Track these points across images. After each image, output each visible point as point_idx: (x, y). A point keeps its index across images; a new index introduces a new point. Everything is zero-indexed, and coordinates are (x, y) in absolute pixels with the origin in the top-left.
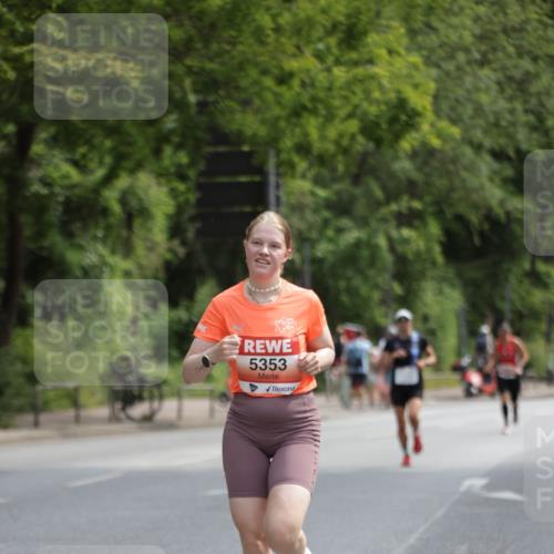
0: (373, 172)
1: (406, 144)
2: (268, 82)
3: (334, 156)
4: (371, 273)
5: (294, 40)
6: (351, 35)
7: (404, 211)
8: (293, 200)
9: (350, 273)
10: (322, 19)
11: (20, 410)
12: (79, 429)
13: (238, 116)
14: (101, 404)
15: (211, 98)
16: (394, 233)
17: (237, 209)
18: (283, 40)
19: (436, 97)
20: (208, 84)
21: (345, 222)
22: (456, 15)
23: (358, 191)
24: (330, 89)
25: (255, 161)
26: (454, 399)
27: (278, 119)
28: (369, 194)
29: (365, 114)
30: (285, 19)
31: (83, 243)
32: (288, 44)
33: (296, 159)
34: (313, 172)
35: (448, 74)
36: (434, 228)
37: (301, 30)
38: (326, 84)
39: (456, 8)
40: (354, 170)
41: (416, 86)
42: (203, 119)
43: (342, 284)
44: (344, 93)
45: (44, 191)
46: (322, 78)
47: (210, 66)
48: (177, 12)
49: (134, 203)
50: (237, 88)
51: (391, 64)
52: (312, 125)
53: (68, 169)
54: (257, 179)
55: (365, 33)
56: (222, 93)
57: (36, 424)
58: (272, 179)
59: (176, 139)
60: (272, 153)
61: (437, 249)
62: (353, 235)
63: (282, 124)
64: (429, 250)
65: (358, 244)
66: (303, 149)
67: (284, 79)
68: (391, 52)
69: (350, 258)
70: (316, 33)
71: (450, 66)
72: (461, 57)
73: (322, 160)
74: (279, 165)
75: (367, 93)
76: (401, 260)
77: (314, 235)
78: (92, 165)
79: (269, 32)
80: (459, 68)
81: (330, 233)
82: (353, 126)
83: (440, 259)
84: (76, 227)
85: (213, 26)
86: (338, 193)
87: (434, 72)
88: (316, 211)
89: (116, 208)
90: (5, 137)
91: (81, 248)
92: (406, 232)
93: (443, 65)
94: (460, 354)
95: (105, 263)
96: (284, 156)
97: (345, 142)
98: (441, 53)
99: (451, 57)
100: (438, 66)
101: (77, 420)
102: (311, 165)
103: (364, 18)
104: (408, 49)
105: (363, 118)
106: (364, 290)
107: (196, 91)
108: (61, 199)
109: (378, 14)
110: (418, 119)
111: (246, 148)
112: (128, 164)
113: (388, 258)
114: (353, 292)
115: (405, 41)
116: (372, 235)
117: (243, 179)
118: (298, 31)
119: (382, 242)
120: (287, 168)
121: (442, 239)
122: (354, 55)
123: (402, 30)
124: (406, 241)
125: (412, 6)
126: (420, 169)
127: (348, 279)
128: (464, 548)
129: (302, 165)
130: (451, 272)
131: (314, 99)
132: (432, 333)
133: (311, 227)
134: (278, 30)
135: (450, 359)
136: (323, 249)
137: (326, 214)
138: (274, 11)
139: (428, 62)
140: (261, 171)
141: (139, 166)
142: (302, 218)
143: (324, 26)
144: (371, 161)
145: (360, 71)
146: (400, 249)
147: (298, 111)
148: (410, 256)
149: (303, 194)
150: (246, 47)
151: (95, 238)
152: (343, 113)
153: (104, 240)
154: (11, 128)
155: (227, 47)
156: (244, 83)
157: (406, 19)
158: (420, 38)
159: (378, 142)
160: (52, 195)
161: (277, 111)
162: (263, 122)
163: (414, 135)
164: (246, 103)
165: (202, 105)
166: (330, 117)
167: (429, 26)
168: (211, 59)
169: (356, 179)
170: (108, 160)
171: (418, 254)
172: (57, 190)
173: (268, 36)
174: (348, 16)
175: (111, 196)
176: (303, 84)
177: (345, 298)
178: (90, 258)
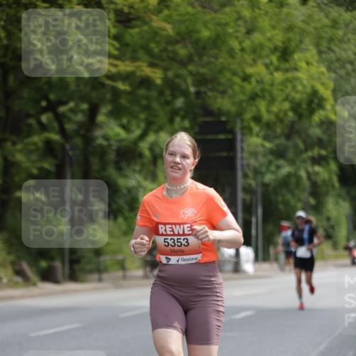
0: (298, 133)
1: (316, 118)
2: (237, 80)
3: (275, 123)
4: (297, 192)
5: (252, 56)
6: (285, 53)
7: (316, 156)
8: (251, 149)
9: (284, 191)
10: (268, 44)
11: (91, 272)
12: (126, 283)
13: (219, 100)
14: (138, 268)
15: (203, 89)
16: (310, 169)
17: (218, 154)
18: (246, 56)
19: (334, 91)
20: (201, 81)
21: (281, 162)
22: (345, 43)
23: (290, 144)
24: (272, 85)
25: (229, 127)
26: (345, 266)
27: (241, 102)
28: (296, 146)
29: (294, 98)
30: (247, 44)
31: (127, 174)
32: (248, 58)
33: (253, 125)
34: (263, 133)
35: (341, 77)
36: (334, 167)
37: (256, 51)
38: (270, 82)
39: (346, 39)
40: (286, 131)
41: (323, 84)
42: (199, 102)
43: (280, 198)
44: (280, 87)
45: (105, 143)
46: (267, 78)
47: (203, 70)
48: (183, 39)
49: (157, 150)
50: (219, 84)
51: (308, 71)
52: (262, 105)
53: (119, 130)
54: (230, 136)
55: (293, 52)
56: (210, 86)
57: (100, 280)
58: (239, 137)
59: (182, 113)
60: (239, 122)
61: (335, 179)
62: (286, 169)
63: (244, 105)
64: (330, 179)
65: (289, 175)
66: (257, 119)
67: (246, 78)
68: (308, 63)
69: (284, 183)
70: (265, 53)
71: (342, 72)
72: (349, 67)
73: (268, 126)
74: (243, 128)
75: (294, 88)
76: (314, 185)
77: (263, 170)
78: (133, 128)
79: (238, 51)
80: (348, 74)
81: (273, 168)
82: (287, 105)
83: (337, 184)
84: (123, 164)
85: (204, 48)
86: (277, 146)
87: (333, 75)
88: (265, 155)
89: (147, 153)
90: (82, 111)
91: (126, 176)
92: (317, 168)
93: (338, 71)
94: (348, 240)
95: (140, 186)
96: (246, 124)
97: (281, 115)
98: (337, 65)
99: (343, 67)
100: (335, 72)
101: (124, 277)
102: (261, 129)
103: (293, 44)
104: (318, 62)
105: (292, 101)
106: (293, 202)
107: (194, 85)
108: (114, 148)
109: (301, 42)
110: (324, 102)
111: (223, 119)
112: (154, 127)
113: (306, 183)
114: (286, 203)
115: (316, 57)
116: (298, 169)
117: (222, 137)
118: (254, 51)
119: (303, 174)
120: (247, 130)
121: (338, 173)
122: (287, 65)
123: (314, 51)
124: (317, 174)
125: (320, 38)
126: (325, 132)
127: (283, 196)
128: (351, 353)
129: (256, 129)
130: (343, 192)
131: (263, 90)
132: (332, 227)
133: (262, 165)
134: (242, 50)
135: (343, 243)
136: (268, 178)
137: (270, 157)
138: (240, 40)
139: (329, 69)
140: (232, 132)
141: (161, 129)
142: (257, 160)
143: (270, 48)
144: (297, 127)
145: (290, 75)
146: (313, 178)
147: (254, 97)
148: (319, 182)
149: (257, 146)
150: (223, 59)
151: (134, 171)
152: (280, 98)
153: (140, 172)
154: (85, 106)
155: (213, 60)
156: (223, 80)
157: (317, 45)
158: (324, 56)
159: (300, 116)
160: (110, 145)
161: (242, 97)
162: (234, 104)
163: (321, 112)
164: (224, 93)
165: (198, 94)
166: (272, 100)
167: (330, 49)
168: (203, 67)
169: (288, 137)
170: (143, 125)
171: (324, 181)
172: (113, 142)
173: (236, 53)
174: (283, 42)
175: (144, 146)
176: (257, 81)
177: (281, 207)
178: (132, 182)
